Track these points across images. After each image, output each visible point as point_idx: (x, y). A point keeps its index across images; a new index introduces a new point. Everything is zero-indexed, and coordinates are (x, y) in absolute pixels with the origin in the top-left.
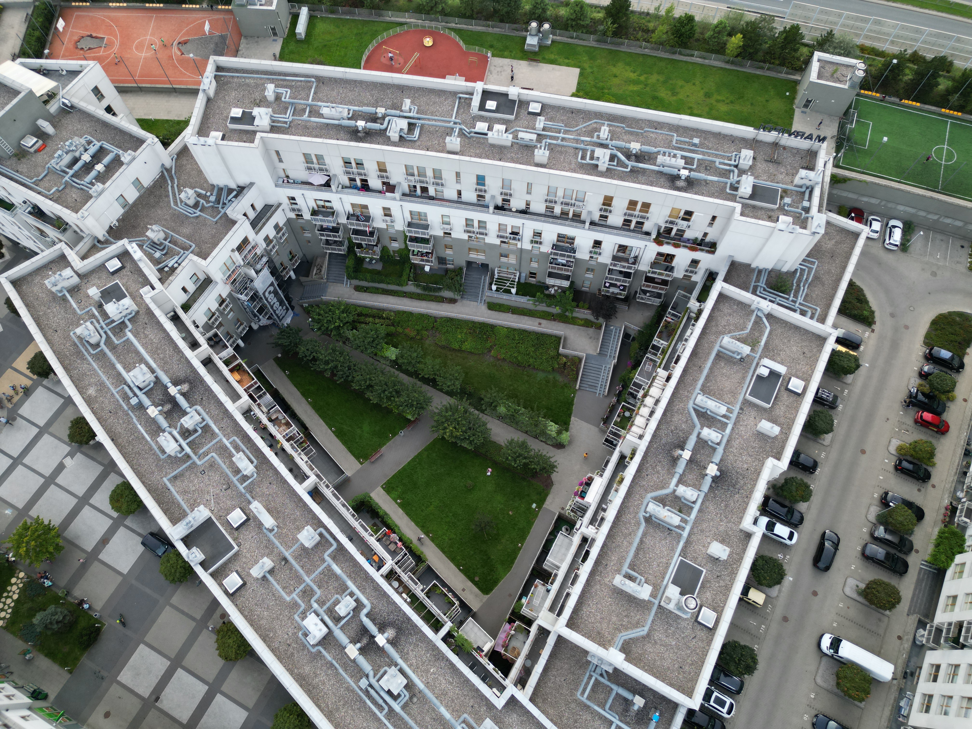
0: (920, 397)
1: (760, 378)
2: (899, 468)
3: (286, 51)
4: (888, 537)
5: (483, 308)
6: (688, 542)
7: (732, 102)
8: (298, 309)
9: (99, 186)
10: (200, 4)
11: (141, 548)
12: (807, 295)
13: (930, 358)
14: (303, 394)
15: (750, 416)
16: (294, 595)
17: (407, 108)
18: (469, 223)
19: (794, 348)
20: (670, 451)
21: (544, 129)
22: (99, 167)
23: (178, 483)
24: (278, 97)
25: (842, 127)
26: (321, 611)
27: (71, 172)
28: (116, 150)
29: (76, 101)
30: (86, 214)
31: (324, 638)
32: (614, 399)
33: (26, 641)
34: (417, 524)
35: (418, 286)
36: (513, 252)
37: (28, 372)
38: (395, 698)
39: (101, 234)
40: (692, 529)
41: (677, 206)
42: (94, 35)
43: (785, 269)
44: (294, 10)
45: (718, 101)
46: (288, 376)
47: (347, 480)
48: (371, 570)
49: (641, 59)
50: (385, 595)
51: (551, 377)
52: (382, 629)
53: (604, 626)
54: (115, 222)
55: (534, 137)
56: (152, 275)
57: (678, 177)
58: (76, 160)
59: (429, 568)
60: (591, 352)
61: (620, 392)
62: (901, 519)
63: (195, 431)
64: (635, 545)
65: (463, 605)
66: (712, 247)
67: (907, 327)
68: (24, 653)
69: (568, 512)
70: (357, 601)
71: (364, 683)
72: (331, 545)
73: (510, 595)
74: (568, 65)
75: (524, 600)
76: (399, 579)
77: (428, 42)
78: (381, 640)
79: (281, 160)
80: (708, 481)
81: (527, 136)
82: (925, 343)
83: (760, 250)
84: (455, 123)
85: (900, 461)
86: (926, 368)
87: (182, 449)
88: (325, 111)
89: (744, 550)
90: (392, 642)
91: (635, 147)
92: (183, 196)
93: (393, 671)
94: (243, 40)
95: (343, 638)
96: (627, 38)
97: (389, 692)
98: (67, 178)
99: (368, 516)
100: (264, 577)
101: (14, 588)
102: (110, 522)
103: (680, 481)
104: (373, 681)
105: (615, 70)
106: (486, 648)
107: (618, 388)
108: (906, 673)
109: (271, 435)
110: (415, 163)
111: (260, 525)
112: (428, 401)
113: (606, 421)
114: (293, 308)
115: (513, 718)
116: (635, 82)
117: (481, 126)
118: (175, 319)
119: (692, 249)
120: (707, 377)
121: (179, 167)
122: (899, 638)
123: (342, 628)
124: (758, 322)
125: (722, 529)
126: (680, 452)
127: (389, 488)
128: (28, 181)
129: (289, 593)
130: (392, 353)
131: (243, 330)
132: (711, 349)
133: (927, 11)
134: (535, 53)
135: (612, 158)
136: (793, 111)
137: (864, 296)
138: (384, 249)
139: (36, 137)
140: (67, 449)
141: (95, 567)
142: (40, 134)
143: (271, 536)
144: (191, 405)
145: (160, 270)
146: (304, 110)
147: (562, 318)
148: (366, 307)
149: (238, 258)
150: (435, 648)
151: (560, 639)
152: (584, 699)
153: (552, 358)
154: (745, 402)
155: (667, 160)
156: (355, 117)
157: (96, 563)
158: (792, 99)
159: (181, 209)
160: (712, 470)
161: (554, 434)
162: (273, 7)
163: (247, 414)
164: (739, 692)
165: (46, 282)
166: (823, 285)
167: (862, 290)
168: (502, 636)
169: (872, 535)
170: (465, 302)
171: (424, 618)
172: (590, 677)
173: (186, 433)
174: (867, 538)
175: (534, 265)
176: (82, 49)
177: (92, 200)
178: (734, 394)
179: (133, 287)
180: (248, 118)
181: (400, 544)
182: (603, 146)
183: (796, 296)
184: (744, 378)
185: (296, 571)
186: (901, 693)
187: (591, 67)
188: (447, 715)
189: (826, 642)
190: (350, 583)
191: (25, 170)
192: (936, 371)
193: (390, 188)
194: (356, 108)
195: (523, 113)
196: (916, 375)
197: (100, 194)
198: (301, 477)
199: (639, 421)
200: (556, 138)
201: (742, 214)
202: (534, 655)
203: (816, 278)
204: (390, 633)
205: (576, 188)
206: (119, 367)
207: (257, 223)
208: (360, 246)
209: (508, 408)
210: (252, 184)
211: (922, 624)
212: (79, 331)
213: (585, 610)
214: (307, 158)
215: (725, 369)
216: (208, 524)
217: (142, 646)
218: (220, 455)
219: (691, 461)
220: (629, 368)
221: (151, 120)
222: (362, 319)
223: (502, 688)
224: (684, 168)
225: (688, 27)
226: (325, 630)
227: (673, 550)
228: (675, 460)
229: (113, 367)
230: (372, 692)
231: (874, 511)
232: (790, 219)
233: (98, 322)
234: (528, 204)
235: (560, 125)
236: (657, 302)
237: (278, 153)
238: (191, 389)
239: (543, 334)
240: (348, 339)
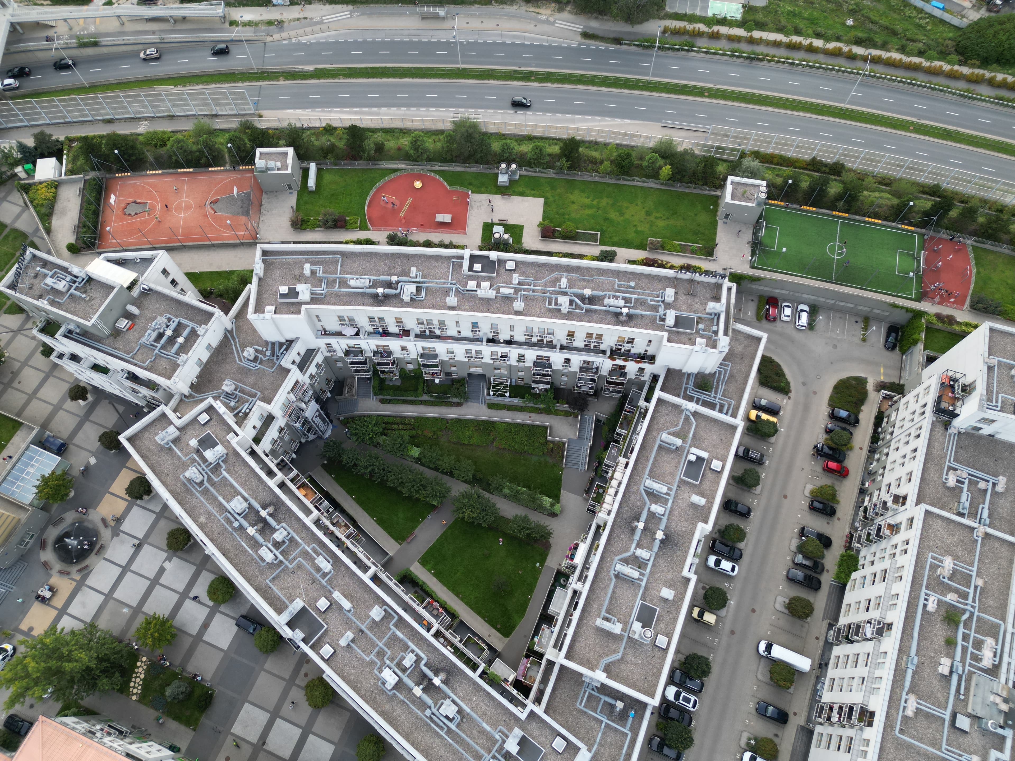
0: (826, 450)
1: (690, 462)
2: (812, 508)
3: (302, 202)
4: (805, 562)
5: (484, 408)
6: (646, 589)
7: (668, 218)
8: (336, 422)
9: (183, 357)
10: (224, 166)
11: (235, 628)
12: (724, 390)
13: (833, 416)
14: (348, 492)
15: (685, 490)
16: (372, 656)
17: (414, 275)
18: (468, 352)
19: (715, 437)
20: (629, 524)
21: (519, 283)
22: (181, 340)
23: (276, 582)
24: (313, 273)
25: (755, 233)
26: (392, 665)
27: (159, 346)
28: (191, 324)
29: (153, 286)
30: (177, 380)
31: (396, 684)
32: (593, 474)
33: (157, 709)
34: (448, 588)
35: (431, 396)
36: (503, 367)
37: (127, 497)
38: (451, 720)
39: (186, 390)
40: (648, 579)
41: (622, 335)
42: (138, 201)
43: (707, 372)
44: (304, 166)
45: (656, 218)
46: (334, 478)
47: (391, 559)
48: (423, 632)
49: (593, 186)
50: (436, 649)
51: (542, 459)
52: (436, 674)
53: (592, 655)
54: (196, 380)
55: (511, 291)
56: (230, 419)
57: (621, 314)
58: (160, 336)
59: (461, 622)
60: (572, 437)
61: (597, 467)
62: (811, 549)
63: (284, 542)
64: (609, 595)
65: (491, 648)
66: (652, 359)
67: (815, 393)
68: (157, 719)
69: (564, 569)
70: (417, 655)
71: (428, 712)
72: (394, 617)
73: (525, 636)
74: (534, 196)
75: (536, 639)
76: (444, 637)
77: (418, 184)
78: (437, 681)
79: (319, 320)
80: (657, 543)
81: (507, 291)
82: (830, 405)
83: (686, 362)
84: (451, 284)
85: (812, 502)
86: (830, 426)
87: (277, 558)
88: (352, 283)
89: (685, 591)
90: (444, 682)
91: (587, 292)
92: (245, 354)
93: (448, 702)
94: (264, 196)
95: (410, 683)
96: (580, 170)
97: (447, 717)
98: (156, 351)
99: (410, 585)
100: (348, 645)
101: (140, 670)
102: (207, 610)
103: (639, 546)
104: (435, 711)
105: (572, 197)
106: (511, 679)
107: (595, 464)
108: (821, 664)
109: (337, 538)
110: (424, 318)
111: (340, 607)
112: (448, 490)
113: (588, 492)
114: (331, 421)
115: (533, 726)
116: (589, 207)
117: (472, 285)
118: (253, 453)
119: (638, 362)
120: (653, 465)
121: (238, 328)
122: (817, 638)
123: (408, 676)
124: (687, 419)
125: (669, 577)
126: (636, 523)
127: (424, 561)
128: (127, 357)
129: (368, 655)
130: (415, 452)
131: (295, 446)
132: (654, 442)
133: (823, 118)
134: (506, 187)
135: (571, 302)
136: (716, 222)
137: (782, 370)
138: (402, 370)
139: (127, 318)
140: (165, 555)
141: (201, 647)
142: (129, 316)
143: (350, 615)
144: (279, 523)
145: (236, 415)
146: (335, 281)
147: (548, 411)
148: (390, 416)
149: (292, 397)
150: (475, 683)
151: (562, 666)
152: (582, 707)
153: (542, 444)
154: (681, 481)
155: (612, 302)
156: (375, 285)
157: (201, 644)
158: (715, 211)
159: (244, 364)
160: (660, 535)
161: (548, 506)
162: (289, 171)
163: (317, 522)
164: (700, 691)
165: (156, 438)
166: (737, 381)
167: (780, 366)
168: (521, 668)
169: (793, 562)
170: (470, 404)
171: (465, 663)
172: (585, 691)
173: (277, 545)
174: (790, 564)
175: (521, 374)
176: (130, 215)
177: (180, 368)
178: (673, 475)
179: (221, 434)
180: (293, 293)
181: (441, 609)
182: (565, 294)
183: (716, 393)
184: (679, 462)
185: (371, 639)
186: (818, 678)
187: (553, 196)
188: (488, 728)
189: (762, 646)
190: (410, 644)
191: (121, 346)
192: (837, 429)
193: (406, 333)
194: (375, 278)
195: (502, 270)
196: (823, 431)
197: (185, 363)
198: (365, 569)
199: (608, 499)
200: (529, 290)
201: (669, 341)
202: (545, 680)
203: (731, 376)
204: (442, 676)
205: (546, 328)
206: (221, 499)
207: (302, 366)
208: (383, 372)
209: (510, 488)
210: (298, 338)
211: (831, 626)
212: (188, 474)
213: (578, 646)
214: (341, 319)
215: (666, 457)
216: (303, 610)
217: (246, 705)
218: (304, 558)
219: (645, 529)
220: (602, 448)
221: (196, 273)
222: (389, 426)
223: (524, 706)
224: (625, 307)
225: (627, 161)
226: (397, 678)
227: (636, 596)
228: (634, 529)
229: (216, 499)
230: (434, 718)
231: (795, 543)
232: (703, 341)
233: (200, 465)
234: (512, 336)
235: (530, 279)
236: (618, 395)
237: (317, 316)
238: (275, 510)
239: (533, 426)
240: (378, 443)
